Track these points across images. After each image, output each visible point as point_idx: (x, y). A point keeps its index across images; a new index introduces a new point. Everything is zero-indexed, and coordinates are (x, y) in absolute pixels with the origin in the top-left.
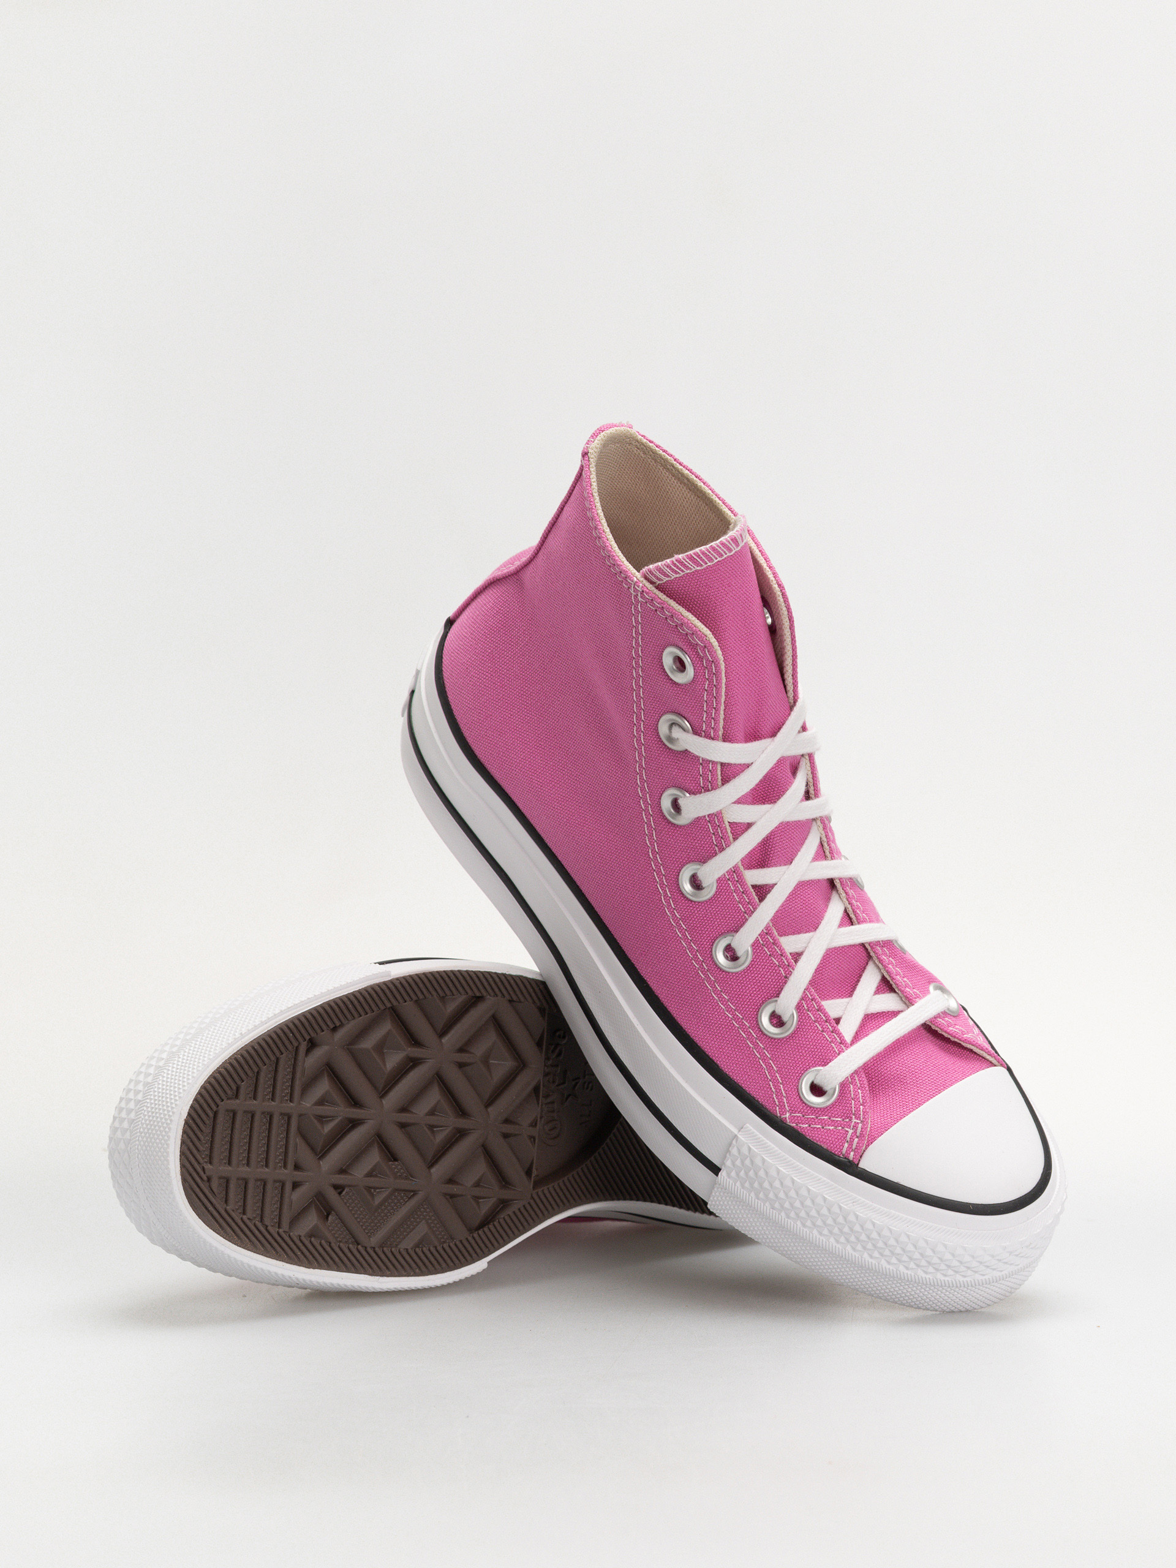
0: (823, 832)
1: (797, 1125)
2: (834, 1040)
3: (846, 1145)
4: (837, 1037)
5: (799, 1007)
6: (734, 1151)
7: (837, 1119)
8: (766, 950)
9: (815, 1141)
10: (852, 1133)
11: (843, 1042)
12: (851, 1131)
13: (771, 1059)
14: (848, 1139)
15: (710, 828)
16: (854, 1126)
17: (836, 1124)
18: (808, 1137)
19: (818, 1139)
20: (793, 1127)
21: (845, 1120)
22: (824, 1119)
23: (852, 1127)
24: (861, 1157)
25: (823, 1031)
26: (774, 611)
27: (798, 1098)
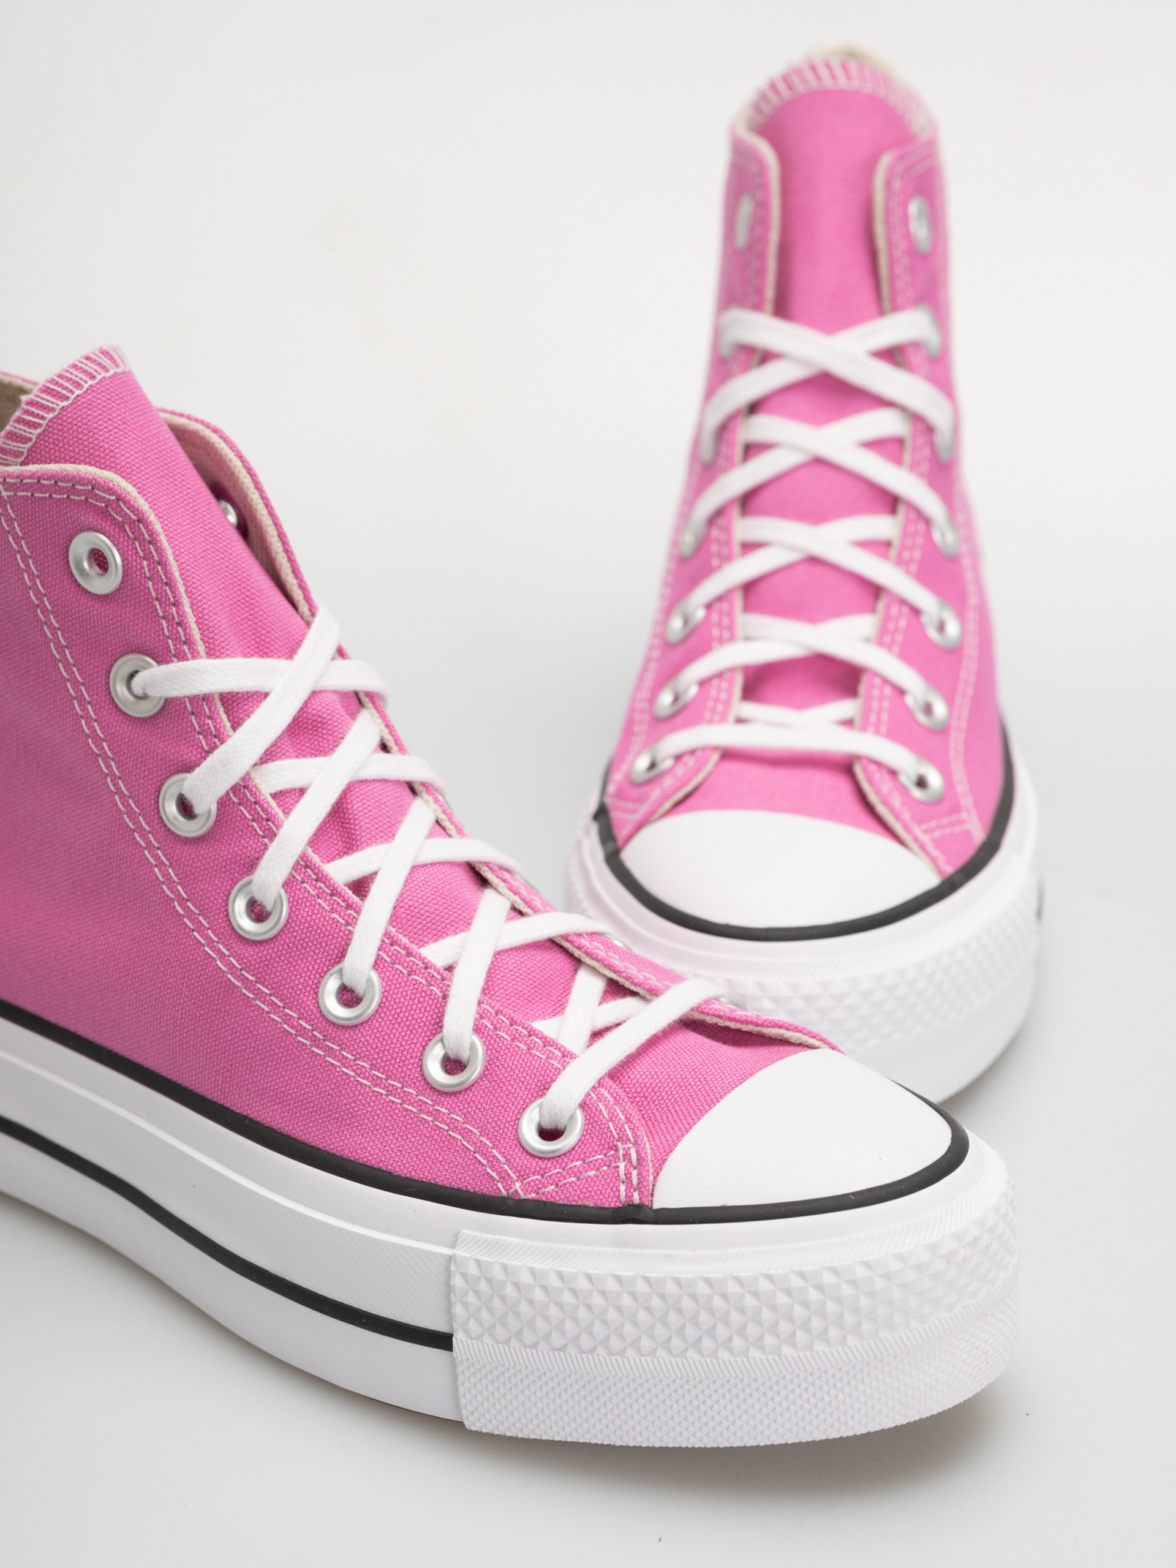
0: (436, 807)
1: (538, 1193)
2: (551, 1055)
3: (622, 1188)
4: (553, 1050)
5: (478, 1030)
6: (458, 1281)
7: (595, 1158)
8: (400, 967)
9: (574, 1203)
10: (625, 1166)
11: (566, 1053)
12: (622, 1165)
13: (465, 1123)
14: (622, 1177)
15: (245, 812)
16: (624, 1156)
17: (597, 1165)
18: (561, 1202)
19: (576, 1198)
20: (534, 1201)
21: (609, 1154)
22: (575, 1166)
23: (621, 1157)
24: (652, 1195)
25: (529, 1049)
26: (237, 499)
27: (525, 1154)
